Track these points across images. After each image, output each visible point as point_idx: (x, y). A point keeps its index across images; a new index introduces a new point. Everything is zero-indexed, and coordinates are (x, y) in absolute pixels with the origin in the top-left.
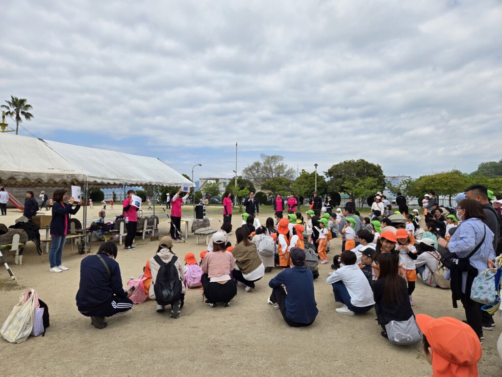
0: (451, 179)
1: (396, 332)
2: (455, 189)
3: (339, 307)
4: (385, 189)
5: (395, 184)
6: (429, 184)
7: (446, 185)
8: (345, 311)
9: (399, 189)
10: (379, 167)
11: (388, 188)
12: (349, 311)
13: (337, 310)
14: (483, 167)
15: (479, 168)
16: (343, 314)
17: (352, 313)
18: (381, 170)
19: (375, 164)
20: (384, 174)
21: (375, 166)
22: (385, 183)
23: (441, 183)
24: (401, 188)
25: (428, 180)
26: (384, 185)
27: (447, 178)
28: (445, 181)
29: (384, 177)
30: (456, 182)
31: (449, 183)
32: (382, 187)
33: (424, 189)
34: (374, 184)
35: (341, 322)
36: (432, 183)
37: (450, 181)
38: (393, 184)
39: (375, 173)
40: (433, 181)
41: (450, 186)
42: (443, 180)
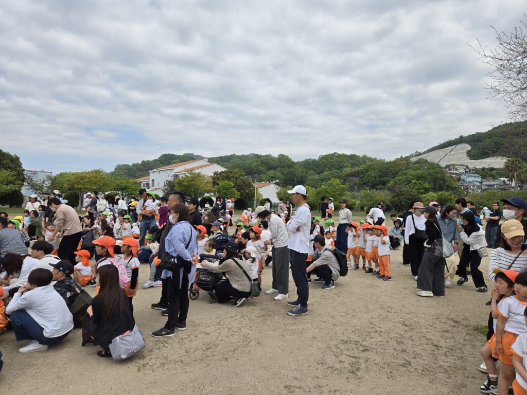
0: (100, 178)
1: (123, 348)
2: (103, 188)
3: (24, 346)
4: (23, 185)
5: (38, 179)
6: (78, 183)
7: (95, 184)
8: (35, 348)
9: (42, 186)
10: (17, 159)
11: (29, 183)
12: (41, 346)
13: (22, 350)
14: (119, 168)
15: (115, 169)
16: (32, 352)
17: (45, 347)
18: (19, 161)
19: (12, 153)
20: (24, 167)
21: (12, 156)
22: (24, 178)
23: (89, 182)
24: (44, 185)
25: (78, 179)
26: (23, 180)
27: (96, 177)
28: (95, 180)
29: (24, 170)
30: (104, 181)
31: (98, 182)
32: (20, 182)
33: (73, 187)
34: (11, 178)
35: (33, 365)
36: (82, 181)
37: (99, 181)
38: (34, 179)
39: (11, 165)
40: (82, 180)
41: (99, 185)
42: (92, 179)
